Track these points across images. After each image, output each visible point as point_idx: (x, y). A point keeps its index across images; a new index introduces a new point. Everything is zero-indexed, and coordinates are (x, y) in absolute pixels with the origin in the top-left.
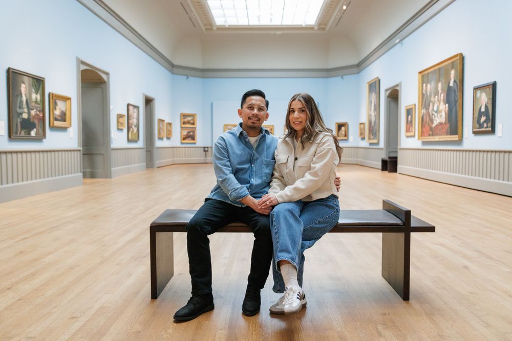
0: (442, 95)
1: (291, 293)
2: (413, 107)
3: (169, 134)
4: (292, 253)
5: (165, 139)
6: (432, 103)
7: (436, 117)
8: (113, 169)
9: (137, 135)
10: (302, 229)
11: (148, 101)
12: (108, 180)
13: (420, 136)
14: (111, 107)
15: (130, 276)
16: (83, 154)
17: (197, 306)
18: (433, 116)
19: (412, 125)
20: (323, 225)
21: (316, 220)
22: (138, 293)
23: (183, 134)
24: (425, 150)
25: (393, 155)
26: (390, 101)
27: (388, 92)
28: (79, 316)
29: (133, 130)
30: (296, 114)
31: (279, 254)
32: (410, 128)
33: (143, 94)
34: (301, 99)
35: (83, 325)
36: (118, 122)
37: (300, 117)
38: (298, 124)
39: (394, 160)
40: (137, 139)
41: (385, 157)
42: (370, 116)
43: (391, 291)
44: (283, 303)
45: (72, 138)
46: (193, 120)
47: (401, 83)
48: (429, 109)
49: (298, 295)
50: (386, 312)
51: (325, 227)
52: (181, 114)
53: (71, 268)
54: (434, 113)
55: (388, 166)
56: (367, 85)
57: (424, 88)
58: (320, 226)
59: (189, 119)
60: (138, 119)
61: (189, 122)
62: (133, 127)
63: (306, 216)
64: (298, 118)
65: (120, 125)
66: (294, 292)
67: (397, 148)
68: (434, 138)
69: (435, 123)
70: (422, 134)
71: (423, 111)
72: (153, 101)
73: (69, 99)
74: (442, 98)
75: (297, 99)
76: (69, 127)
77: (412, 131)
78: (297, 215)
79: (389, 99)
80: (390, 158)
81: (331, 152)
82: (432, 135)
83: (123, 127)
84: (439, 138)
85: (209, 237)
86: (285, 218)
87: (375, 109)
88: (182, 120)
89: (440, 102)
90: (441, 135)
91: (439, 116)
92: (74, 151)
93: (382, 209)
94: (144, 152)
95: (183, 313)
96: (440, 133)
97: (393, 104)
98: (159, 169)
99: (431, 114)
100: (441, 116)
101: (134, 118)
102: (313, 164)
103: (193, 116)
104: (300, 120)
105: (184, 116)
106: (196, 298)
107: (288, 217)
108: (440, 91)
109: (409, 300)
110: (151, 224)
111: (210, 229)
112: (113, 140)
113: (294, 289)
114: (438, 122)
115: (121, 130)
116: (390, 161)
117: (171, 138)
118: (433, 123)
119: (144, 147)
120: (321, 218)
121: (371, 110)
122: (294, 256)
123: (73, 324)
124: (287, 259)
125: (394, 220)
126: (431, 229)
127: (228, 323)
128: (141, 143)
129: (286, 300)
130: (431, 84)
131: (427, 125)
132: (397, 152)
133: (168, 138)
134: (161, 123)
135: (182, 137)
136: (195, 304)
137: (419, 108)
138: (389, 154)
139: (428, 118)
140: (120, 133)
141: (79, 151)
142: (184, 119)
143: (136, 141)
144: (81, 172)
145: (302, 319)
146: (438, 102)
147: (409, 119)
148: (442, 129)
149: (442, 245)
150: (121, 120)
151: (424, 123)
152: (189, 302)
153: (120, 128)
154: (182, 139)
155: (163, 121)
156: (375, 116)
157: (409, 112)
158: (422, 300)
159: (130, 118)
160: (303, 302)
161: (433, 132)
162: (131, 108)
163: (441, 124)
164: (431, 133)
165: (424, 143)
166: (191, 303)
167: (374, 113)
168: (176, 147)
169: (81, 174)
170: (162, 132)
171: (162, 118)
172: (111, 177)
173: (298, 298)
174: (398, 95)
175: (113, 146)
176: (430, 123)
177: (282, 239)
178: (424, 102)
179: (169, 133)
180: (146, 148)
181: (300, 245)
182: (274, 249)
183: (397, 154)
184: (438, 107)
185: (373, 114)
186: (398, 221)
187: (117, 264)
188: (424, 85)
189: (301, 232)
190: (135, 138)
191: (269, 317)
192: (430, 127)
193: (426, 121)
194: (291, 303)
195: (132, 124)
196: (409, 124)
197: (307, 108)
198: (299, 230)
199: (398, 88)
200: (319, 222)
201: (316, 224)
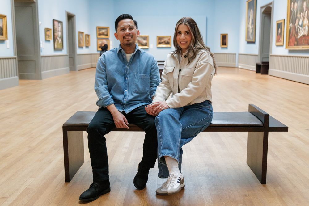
0: (306, 12)
1: (173, 178)
2: (283, 21)
3: (87, 44)
4: (173, 149)
5: (84, 47)
6: (298, 19)
7: (301, 31)
8: (43, 72)
9: (61, 44)
10: (181, 130)
11: (70, 17)
12: (39, 81)
13: (287, 45)
14: (40, 23)
15: (51, 162)
16: (18, 61)
17: (97, 190)
18: (299, 30)
19: (281, 36)
20: (199, 127)
21: (193, 122)
22: (55, 177)
23: (99, 43)
24: (291, 57)
25: (265, 60)
26: (265, 17)
27: (263, 9)
28: (8, 196)
29: (58, 41)
30: (183, 36)
31: (163, 151)
32: (279, 39)
33: (66, 11)
34: (187, 24)
35: (11, 203)
36: (46, 35)
37: (186, 38)
38: (184, 44)
39: (266, 64)
40: (61, 48)
41: (259, 62)
42: (248, 28)
43: (252, 176)
44: (167, 186)
45: (8, 49)
46: (107, 32)
47: (273, 2)
48: (295, 24)
49: (178, 179)
50: (247, 193)
51: (201, 128)
52: (97, 27)
53: (5, 156)
54: (299, 27)
55: (261, 69)
56: (247, 3)
57: (292, 6)
58: (196, 127)
59: (103, 31)
60: (62, 32)
61: (103, 34)
62: (58, 38)
63: (185, 119)
64: (184, 39)
65: (47, 37)
66: (175, 177)
67: (269, 55)
68: (299, 48)
69: (300, 35)
70: (289, 44)
71: (290, 25)
72: (74, 17)
73: (5, 17)
74: (306, 15)
75: (183, 23)
76: (6, 40)
77: (281, 41)
78: (177, 118)
79: (264, 15)
80: (263, 63)
81: (208, 66)
82: (297, 45)
83: (50, 38)
84: (302, 48)
85: (105, 136)
86: (168, 122)
87: (252, 23)
88: (98, 32)
89: (304, 18)
90: (304, 45)
91: (303, 29)
92: (10, 58)
93: (248, 111)
94: (67, 58)
95: (87, 195)
96: (303, 43)
97: (266, 19)
98: (80, 71)
99: (297, 28)
100: (304, 29)
101: (59, 31)
102: (195, 76)
103: (106, 28)
104: (186, 41)
105: (99, 29)
106: (96, 184)
107: (169, 121)
108: (305, 9)
109: (265, 183)
110: (63, 125)
111: (106, 130)
112: (42, 49)
113: (175, 175)
114: (302, 34)
115: (49, 41)
116: (263, 66)
117: (90, 47)
118: (298, 35)
119: (68, 54)
120: (197, 121)
121: (249, 23)
122: (175, 152)
123: (3, 203)
124: (169, 155)
125: (256, 122)
126: (285, 129)
127: (123, 203)
128: (65, 52)
129: (169, 183)
130: (297, 3)
131: (293, 37)
132: (269, 58)
133: (87, 47)
134: (80, 35)
135: (98, 45)
136: (95, 189)
137: (287, 23)
138: (262, 60)
139: (294, 31)
140: (47, 44)
141: (15, 58)
142: (99, 31)
143: (60, 50)
144: (17, 75)
145: (181, 199)
146: (303, 18)
147: (279, 32)
148: (305, 40)
149: (298, 137)
150: (48, 33)
151: (291, 35)
152: (91, 186)
153: (48, 39)
154: (98, 47)
155: (82, 33)
156: (252, 28)
157: (279, 26)
158: (277, 184)
159: (55, 31)
160: (182, 185)
161: (298, 42)
162: (56, 23)
163: (304, 36)
164: (296, 43)
165: (290, 51)
166: (93, 187)
167: (252, 26)
168: (94, 54)
169: (17, 77)
170: (81, 42)
171: (82, 31)
172: (41, 79)
173: (178, 182)
174: (271, 12)
175: (42, 54)
176: (296, 35)
177: (165, 139)
178: (291, 18)
179: (88, 42)
180: (69, 55)
181: (179, 143)
182: (158, 146)
183: (269, 60)
184: (303, 22)
185: (250, 27)
186: (259, 123)
187: (42, 153)
188: (292, 4)
189: (181, 132)
190: (60, 47)
191: (155, 198)
192: (296, 38)
193: (293, 33)
194: (173, 186)
195: (57, 36)
196: (279, 35)
197: (192, 31)
198: (179, 131)
199: (271, 6)
200: (196, 124)
201: (193, 125)
